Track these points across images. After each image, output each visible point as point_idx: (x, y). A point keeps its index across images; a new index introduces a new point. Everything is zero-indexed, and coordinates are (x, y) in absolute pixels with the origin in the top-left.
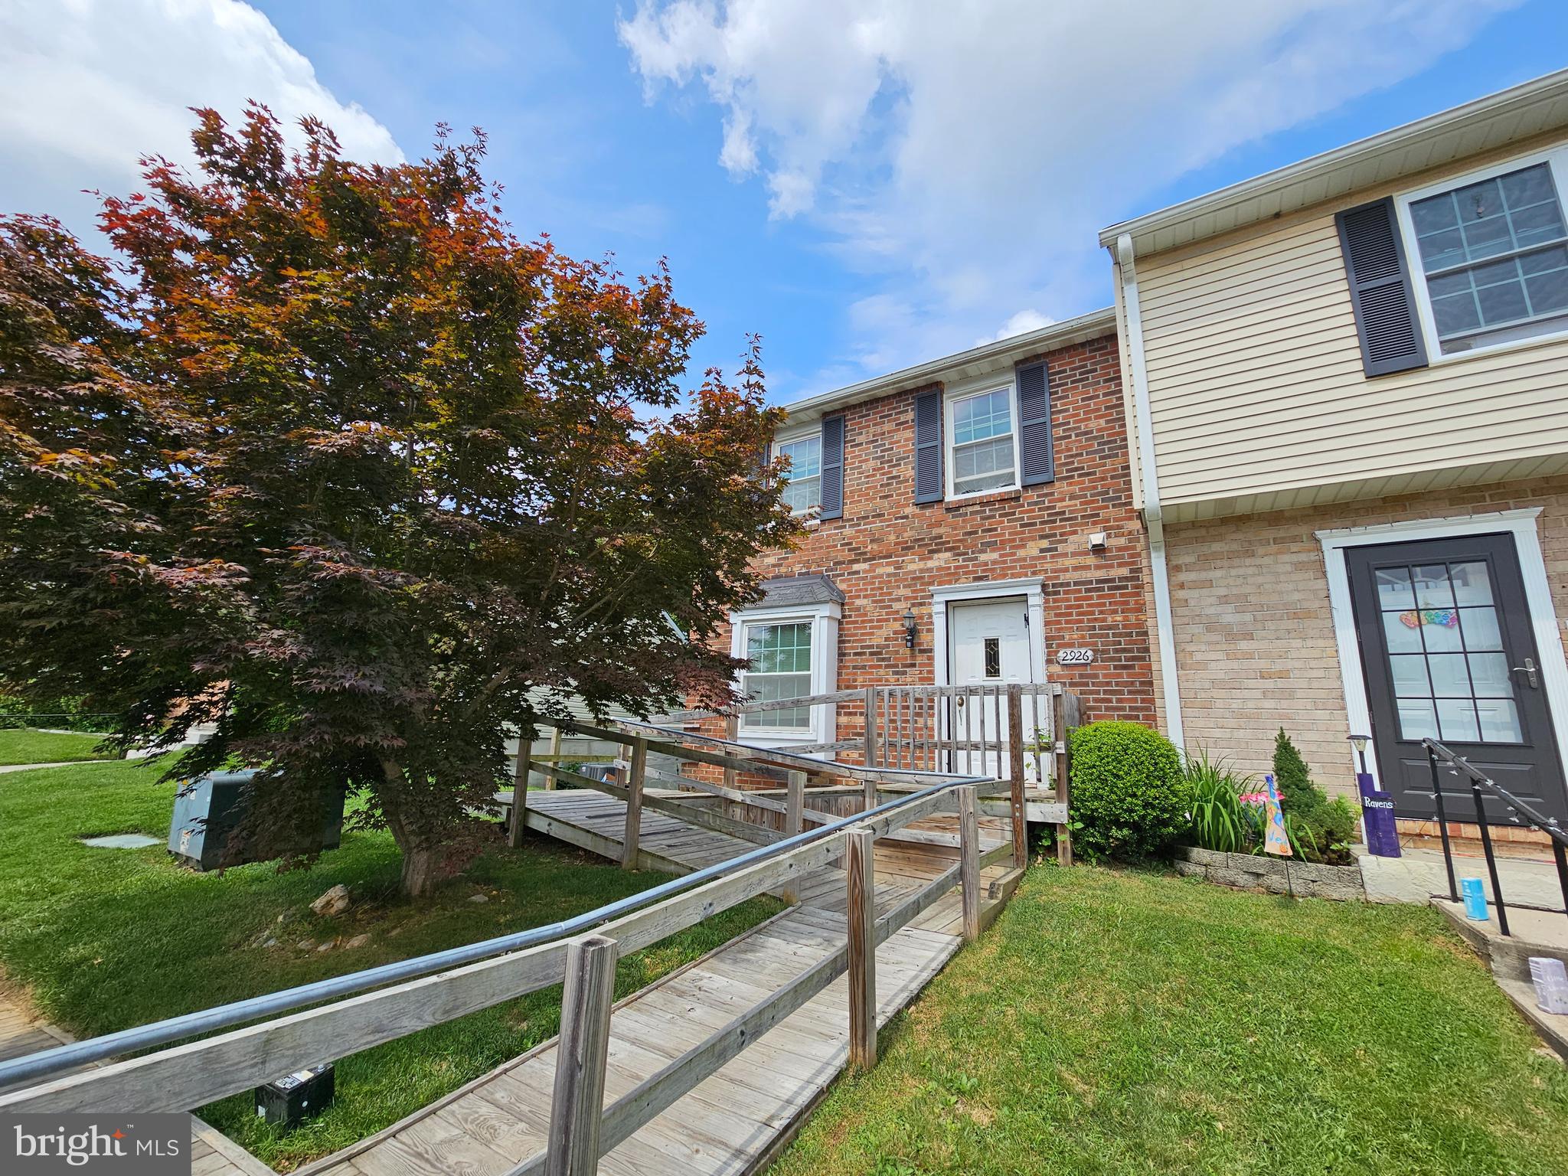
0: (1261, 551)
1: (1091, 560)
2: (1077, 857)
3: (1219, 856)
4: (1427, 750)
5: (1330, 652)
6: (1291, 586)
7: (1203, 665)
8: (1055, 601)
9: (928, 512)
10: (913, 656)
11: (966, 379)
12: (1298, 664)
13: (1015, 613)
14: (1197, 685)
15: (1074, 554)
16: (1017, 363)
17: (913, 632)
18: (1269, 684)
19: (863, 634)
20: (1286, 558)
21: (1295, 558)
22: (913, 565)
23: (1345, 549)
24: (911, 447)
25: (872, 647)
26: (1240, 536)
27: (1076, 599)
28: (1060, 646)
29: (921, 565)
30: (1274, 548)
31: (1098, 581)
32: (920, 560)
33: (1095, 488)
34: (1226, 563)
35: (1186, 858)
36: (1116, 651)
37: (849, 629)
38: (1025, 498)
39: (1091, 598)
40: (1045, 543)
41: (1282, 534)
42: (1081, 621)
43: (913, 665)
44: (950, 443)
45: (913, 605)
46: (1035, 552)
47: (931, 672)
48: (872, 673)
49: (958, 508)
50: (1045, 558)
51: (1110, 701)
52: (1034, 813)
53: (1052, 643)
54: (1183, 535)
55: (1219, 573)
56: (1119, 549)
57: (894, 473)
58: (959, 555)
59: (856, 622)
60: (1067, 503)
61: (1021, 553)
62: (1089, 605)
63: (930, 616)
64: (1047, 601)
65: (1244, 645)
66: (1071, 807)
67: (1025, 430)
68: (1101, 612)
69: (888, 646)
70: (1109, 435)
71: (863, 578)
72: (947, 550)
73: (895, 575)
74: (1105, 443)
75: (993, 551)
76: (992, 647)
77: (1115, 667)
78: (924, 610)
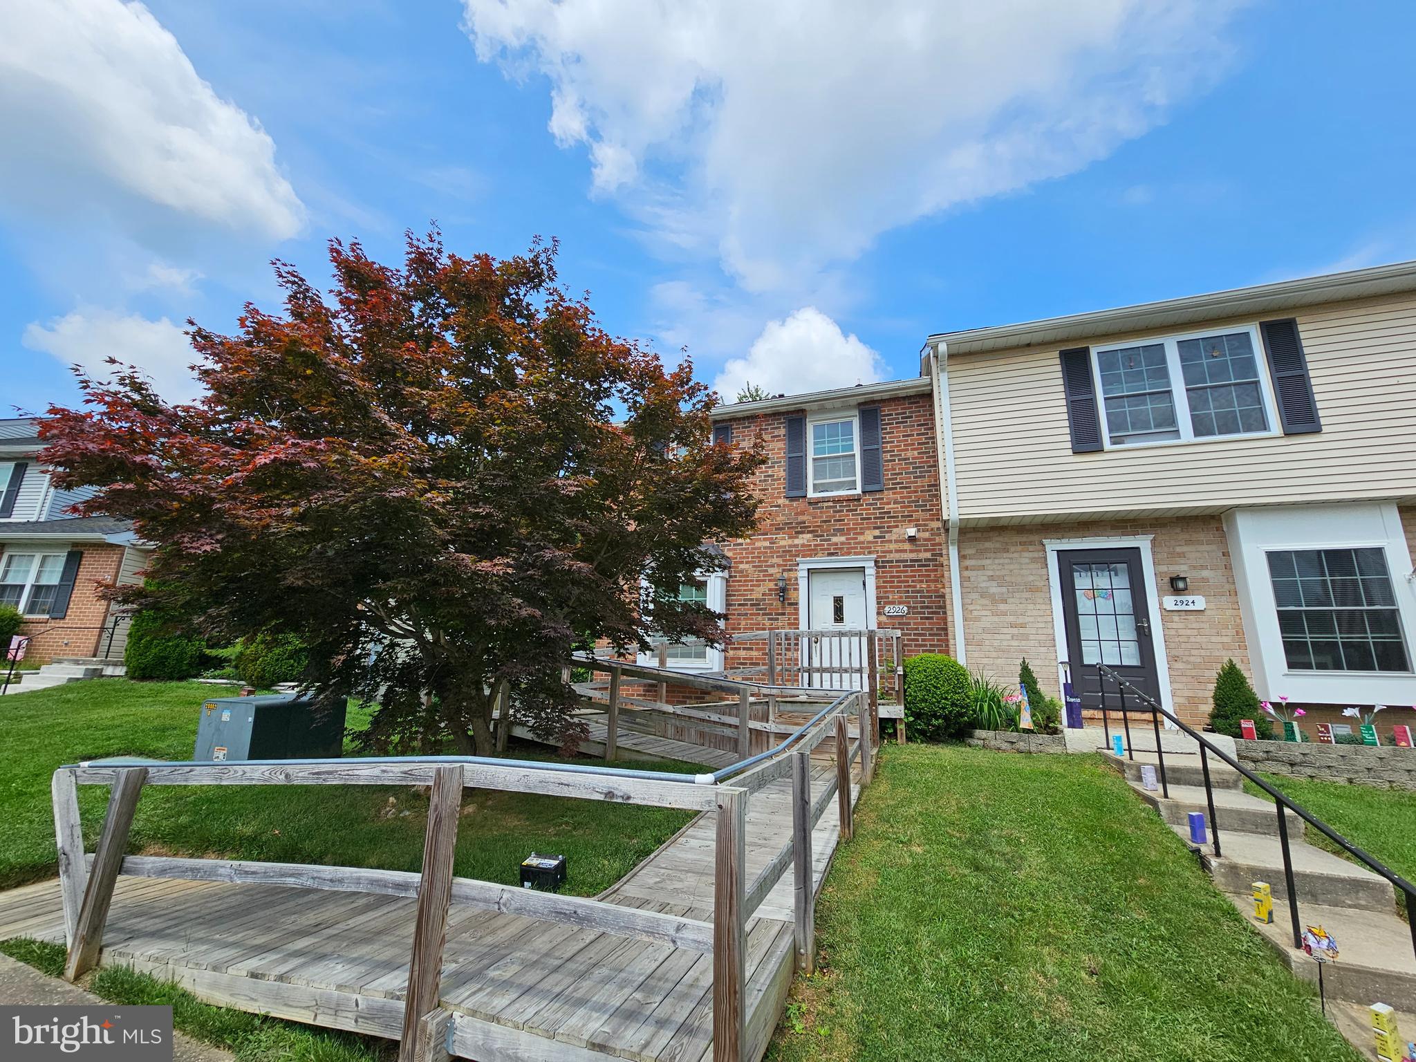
0: (1013, 549)
1: (907, 546)
2: (909, 739)
3: (991, 733)
4: (1098, 669)
5: (1048, 612)
6: (1028, 572)
7: (977, 619)
8: (883, 572)
9: (795, 504)
10: (783, 607)
11: (822, 410)
12: (1031, 619)
13: (856, 580)
14: (974, 631)
15: (896, 541)
16: (859, 404)
17: (783, 590)
18: (1015, 631)
19: (745, 590)
20: (1026, 554)
21: (1031, 555)
22: (784, 541)
23: (1058, 551)
24: (782, 455)
25: (752, 600)
26: (1001, 539)
27: (897, 572)
28: (886, 603)
29: (790, 542)
30: (1019, 548)
31: (912, 561)
32: (789, 538)
33: (911, 497)
34: (992, 555)
35: (971, 736)
36: (922, 608)
37: (735, 586)
38: (864, 500)
39: (907, 571)
40: (877, 532)
41: (1024, 539)
42: (900, 587)
43: (784, 614)
44: (811, 455)
45: (784, 570)
46: (871, 538)
47: (797, 619)
48: (752, 619)
49: (817, 503)
50: (877, 542)
51: (918, 640)
52: (883, 712)
53: (881, 601)
54: (968, 536)
55: (988, 562)
56: (925, 540)
57: (770, 473)
58: (817, 536)
59: (740, 581)
60: (892, 506)
61: (861, 538)
62: (905, 576)
63: (796, 579)
64: (878, 572)
65: (1002, 607)
66: (906, 708)
67: (865, 453)
68: (913, 581)
69: (765, 600)
70: (920, 463)
71: (745, 549)
72: (809, 532)
73: (770, 548)
74: (917, 468)
75: (842, 535)
76: (838, 604)
77: (921, 618)
78: (792, 574)
